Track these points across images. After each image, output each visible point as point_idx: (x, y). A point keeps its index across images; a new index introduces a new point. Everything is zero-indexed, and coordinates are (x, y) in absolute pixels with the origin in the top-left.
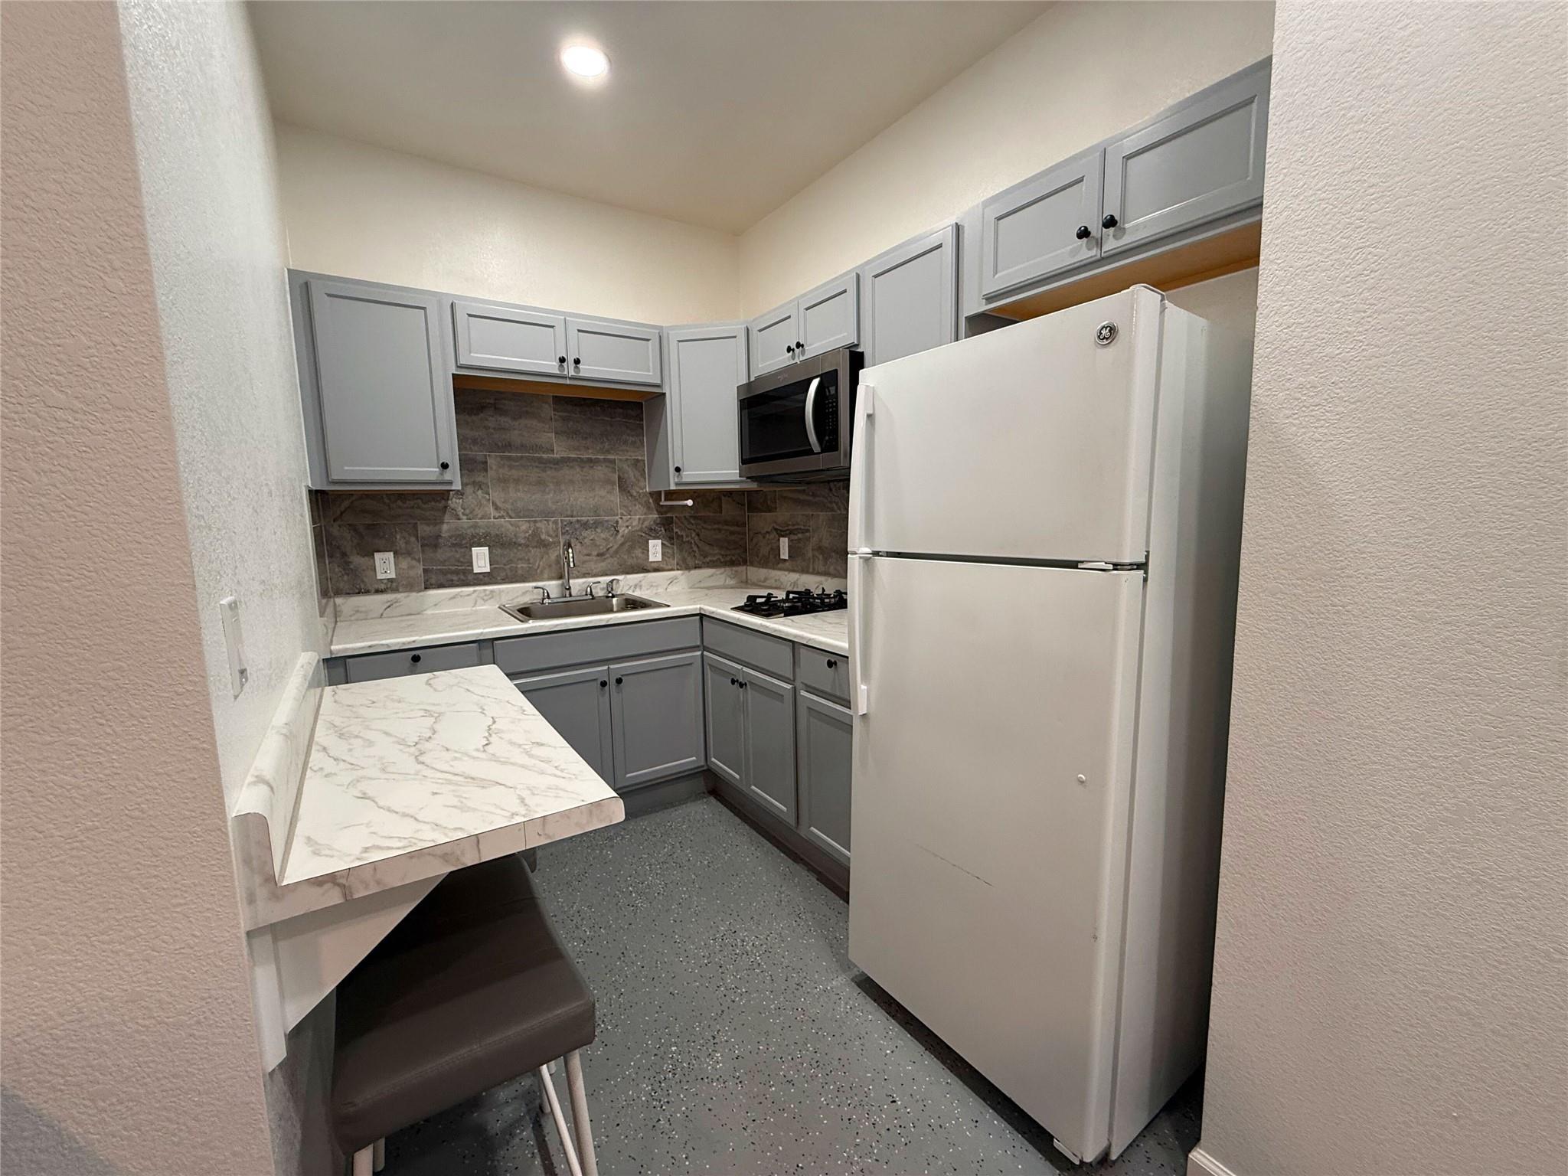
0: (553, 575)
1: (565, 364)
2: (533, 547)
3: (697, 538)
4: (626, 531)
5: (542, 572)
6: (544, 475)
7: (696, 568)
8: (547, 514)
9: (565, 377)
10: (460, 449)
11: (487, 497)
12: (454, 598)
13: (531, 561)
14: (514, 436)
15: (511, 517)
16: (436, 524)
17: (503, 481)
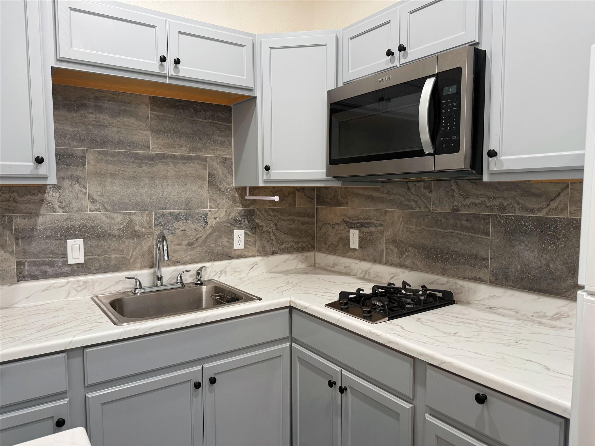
0: (145, 264)
1: (165, 64)
2: (127, 238)
3: (274, 228)
4: (214, 223)
5: (135, 262)
6: (140, 170)
7: (273, 254)
8: (142, 207)
9: (164, 77)
10: (56, 145)
11: (84, 190)
12: (47, 289)
13: (125, 252)
14: (112, 133)
15: (107, 210)
16: (31, 217)
17: (100, 175)
